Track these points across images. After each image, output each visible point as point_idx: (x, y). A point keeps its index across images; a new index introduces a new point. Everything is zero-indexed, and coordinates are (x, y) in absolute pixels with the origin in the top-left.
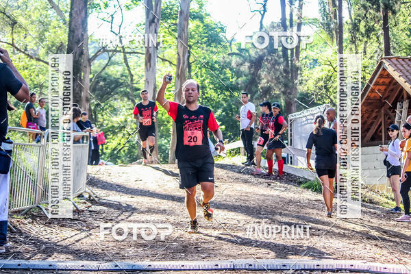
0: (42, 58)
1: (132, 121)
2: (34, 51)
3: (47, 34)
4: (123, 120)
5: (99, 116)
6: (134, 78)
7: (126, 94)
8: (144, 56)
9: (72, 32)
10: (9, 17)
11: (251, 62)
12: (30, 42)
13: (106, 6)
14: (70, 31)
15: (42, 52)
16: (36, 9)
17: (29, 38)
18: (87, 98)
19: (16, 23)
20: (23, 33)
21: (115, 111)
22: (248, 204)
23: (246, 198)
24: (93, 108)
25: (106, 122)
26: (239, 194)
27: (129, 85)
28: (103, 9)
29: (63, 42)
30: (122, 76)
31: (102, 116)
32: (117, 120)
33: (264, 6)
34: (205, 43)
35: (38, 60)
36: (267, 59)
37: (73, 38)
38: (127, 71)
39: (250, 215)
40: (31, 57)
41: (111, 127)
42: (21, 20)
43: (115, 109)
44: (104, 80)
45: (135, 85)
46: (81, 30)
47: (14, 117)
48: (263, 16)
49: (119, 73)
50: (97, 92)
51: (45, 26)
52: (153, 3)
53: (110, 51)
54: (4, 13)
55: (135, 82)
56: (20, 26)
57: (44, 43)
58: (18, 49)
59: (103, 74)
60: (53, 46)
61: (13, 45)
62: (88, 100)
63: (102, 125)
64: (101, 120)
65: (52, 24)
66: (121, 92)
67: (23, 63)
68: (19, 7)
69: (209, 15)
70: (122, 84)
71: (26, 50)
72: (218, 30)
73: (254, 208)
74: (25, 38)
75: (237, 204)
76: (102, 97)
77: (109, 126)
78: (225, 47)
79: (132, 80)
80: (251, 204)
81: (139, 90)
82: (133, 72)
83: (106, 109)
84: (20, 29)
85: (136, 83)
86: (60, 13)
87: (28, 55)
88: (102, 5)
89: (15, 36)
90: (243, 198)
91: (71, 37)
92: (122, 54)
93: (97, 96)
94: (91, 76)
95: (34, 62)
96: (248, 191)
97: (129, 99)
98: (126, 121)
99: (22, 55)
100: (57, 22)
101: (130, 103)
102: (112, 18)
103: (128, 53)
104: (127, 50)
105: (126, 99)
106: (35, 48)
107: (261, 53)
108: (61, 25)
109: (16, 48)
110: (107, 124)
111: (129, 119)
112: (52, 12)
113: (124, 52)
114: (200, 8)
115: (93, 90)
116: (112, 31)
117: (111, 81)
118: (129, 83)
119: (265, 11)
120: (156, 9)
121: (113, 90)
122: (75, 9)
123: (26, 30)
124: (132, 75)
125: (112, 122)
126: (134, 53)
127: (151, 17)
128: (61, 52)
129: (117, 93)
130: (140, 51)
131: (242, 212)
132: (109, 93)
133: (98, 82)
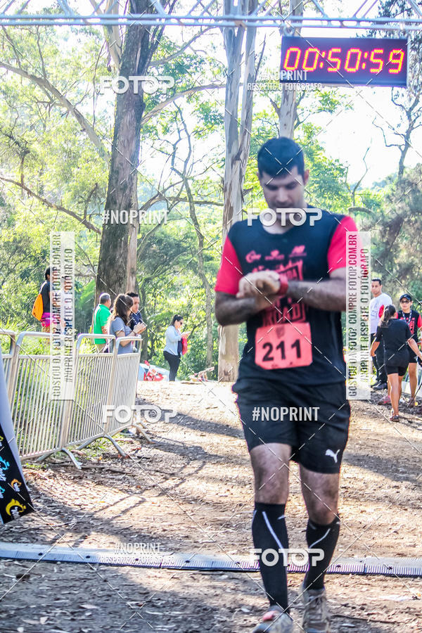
0: (65, 206)
1: (198, 307)
2: (54, 195)
3: (75, 170)
4: (186, 304)
5: (150, 296)
6: (205, 241)
7: (192, 266)
8: (222, 208)
9: (115, 173)
10: (17, 143)
11: (385, 224)
12: (47, 181)
13: (166, 130)
14: (112, 170)
15: (66, 198)
16: (58, 130)
17: (46, 175)
18: (132, 269)
19: (29, 152)
20: (38, 168)
21: (174, 289)
22: (378, 453)
23: (376, 443)
24: (140, 284)
25: (159, 306)
26: (365, 436)
27: (196, 251)
28: (161, 136)
29: (99, 183)
30: (187, 237)
31: (154, 296)
32: (176, 304)
33: (407, 137)
34: (315, 192)
35: (61, 208)
36: (409, 221)
37: (116, 182)
38: (194, 231)
39: (382, 473)
40: (50, 205)
41: (167, 314)
42: (35, 147)
43: (174, 288)
44: (160, 242)
45: (206, 252)
46: (129, 172)
47: (20, 294)
48: (404, 153)
49: (181, 233)
50: (147, 261)
51: (72, 157)
52: (239, 129)
53: (170, 199)
54: (11, 137)
55: (206, 247)
56: (34, 158)
57: (71, 184)
58: (29, 192)
59: (157, 233)
60: (83, 189)
61: (22, 185)
62: (133, 273)
63: (153, 311)
64: (153, 303)
65: (83, 155)
66: (185, 261)
67: (37, 213)
68: (32, 127)
69: (321, 149)
70: (185, 249)
71: (41, 192)
72: (336, 173)
73: (388, 461)
74: (41, 174)
75: (363, 453)
76: (155, 268)
77: (163, 312)
78: (345, 199)
79: (201, 244)
80: (384, 453)
81: (211, 259)
82: (203, 232)
83: (161, 287)
84: (33, 162)
85: (207, 249)
86: (95, 138)
87: (45, 201)
88: (160, 129)
89: (26, 171)
90: (371, 444)
91: (114, 181)
92: (187, 204)
93: (147, 266)
94: (140, 236)
95: (53, 211)
96: (378, 431)
97: (196, 272)
98: (190, 306)
99: (36, 200)
100: (90, 153)
101: (196, 277)
102: (175, 148)
103: (197, 203)
104: (195, 198)
105: (191, 272)
106: (56, 191)
107: (400, 212)
108: (97, 156)
109: (26, 189)
110: (162, 309)
111: (195, 302)
112: (82, 137)
113: (190, 201)
114: (309, 137)
115: (142, 257)
116: (173, 169)
117: (170, 245)
118: (197, 247)
119: (407, 145)
120: (243, 140)
121: (172, 257)
122: (122, 139)
123: (43, 163)
124: (202, 237)
125: (168, 306)
126: (206, 202)
127: (235, 151)
128: (95, 197)
129: (178, 263)
130: (216, 201)
131: (370, 468)
132: (165, 263)
133: (149, 245)
